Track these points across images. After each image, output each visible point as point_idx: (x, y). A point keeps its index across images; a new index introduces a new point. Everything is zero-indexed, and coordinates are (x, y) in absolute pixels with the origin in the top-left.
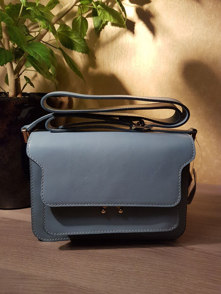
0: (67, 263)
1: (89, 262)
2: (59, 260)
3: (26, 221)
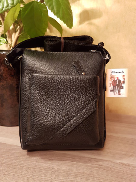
0: (35, 178)
1: (52, 177)
2: (29, 176)
3: (5, 144)
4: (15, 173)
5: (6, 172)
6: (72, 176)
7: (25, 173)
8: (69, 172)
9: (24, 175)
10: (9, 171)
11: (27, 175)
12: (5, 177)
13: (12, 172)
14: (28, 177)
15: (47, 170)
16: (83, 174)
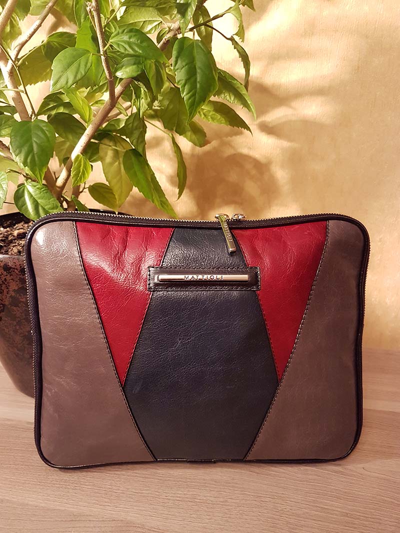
4: (94, 485)
5: (76, 485)
6: (196, 486)
7: (111, 485)
8: (190, 479)
9: (110, 488)
10: (82, 483)
11: (114, 488)
12: (76, 495)
13: (87, 484)
14: (117, 491)
15: (149, 478)
16: (214, 483)
